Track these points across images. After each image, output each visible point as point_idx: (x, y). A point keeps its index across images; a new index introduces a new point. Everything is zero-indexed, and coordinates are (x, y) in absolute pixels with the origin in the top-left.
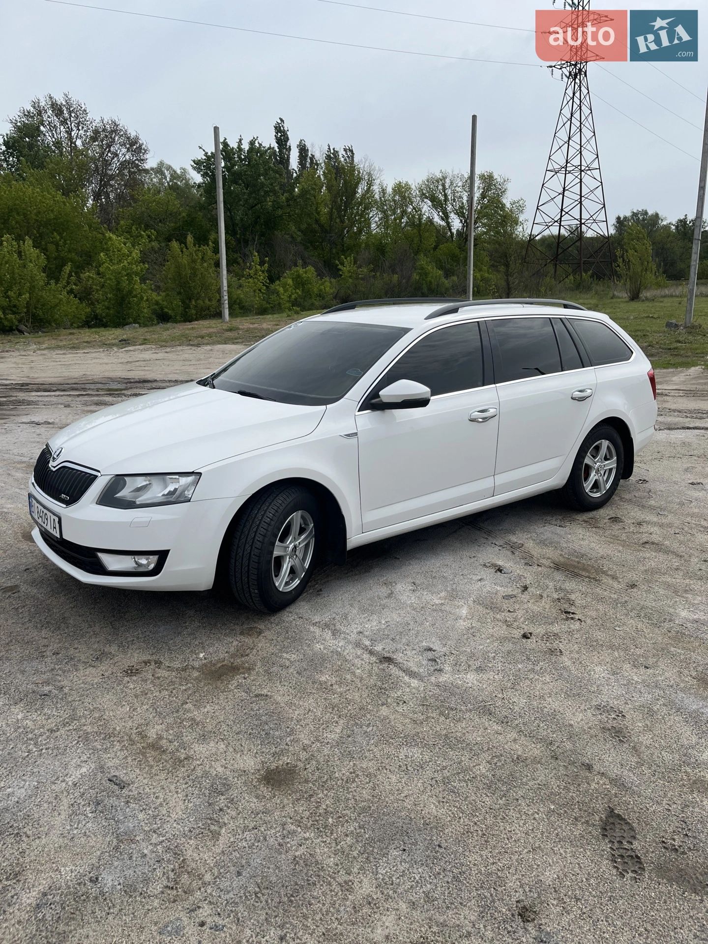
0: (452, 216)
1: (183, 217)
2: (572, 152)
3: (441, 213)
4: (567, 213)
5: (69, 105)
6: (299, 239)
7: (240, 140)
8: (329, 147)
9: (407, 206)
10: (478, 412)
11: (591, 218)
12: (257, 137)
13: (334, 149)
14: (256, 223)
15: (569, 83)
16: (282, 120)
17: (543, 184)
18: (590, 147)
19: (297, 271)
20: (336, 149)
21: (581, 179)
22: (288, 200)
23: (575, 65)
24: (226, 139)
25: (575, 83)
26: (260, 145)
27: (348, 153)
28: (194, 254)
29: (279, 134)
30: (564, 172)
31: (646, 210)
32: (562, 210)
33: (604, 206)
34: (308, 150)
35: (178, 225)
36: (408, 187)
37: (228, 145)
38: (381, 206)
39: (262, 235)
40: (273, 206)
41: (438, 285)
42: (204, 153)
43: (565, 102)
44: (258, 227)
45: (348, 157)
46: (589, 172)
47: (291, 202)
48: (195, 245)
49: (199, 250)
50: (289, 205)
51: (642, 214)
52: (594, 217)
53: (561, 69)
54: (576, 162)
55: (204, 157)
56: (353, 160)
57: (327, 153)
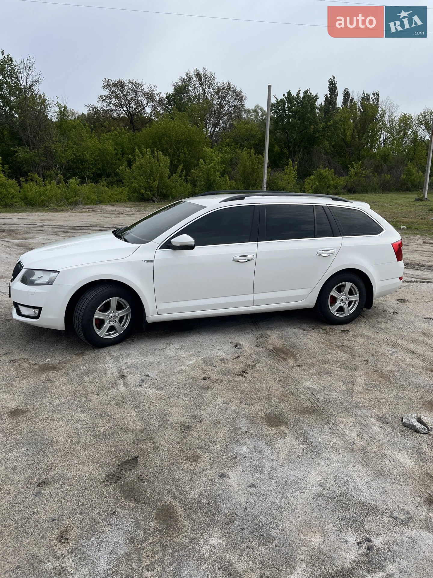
1: (260, 138)
5: (205, 74)
6: (329, 152)
7: (299, 91)
8: (364, 92)
9: (408, 130)
10: (239, 256)
12: (310, 89)
13: (367, 94)
14: (302, 141)
16: (334, 77)
19: (320, 171)
20: (368, 94)
22: (324, 127)
24: (290, 91)
26: (311, 93)
27: (375, 96)
28: (254, 160)
29: (331, 86)
34: (350, 95)
35: (256, 142)
36: (410, 118)
37: (291, 95)
38: (389, 130)
39: (306, 148)
40: (314, 131)
42: (276, 99)
44: (303, 144)
45: (375, 99)
47: (326, 129)
48: (255, 154)
49: (257, 158)
50: (323, 131)
55: (275, 102)
56: (378, 101)
57: (362, 96)
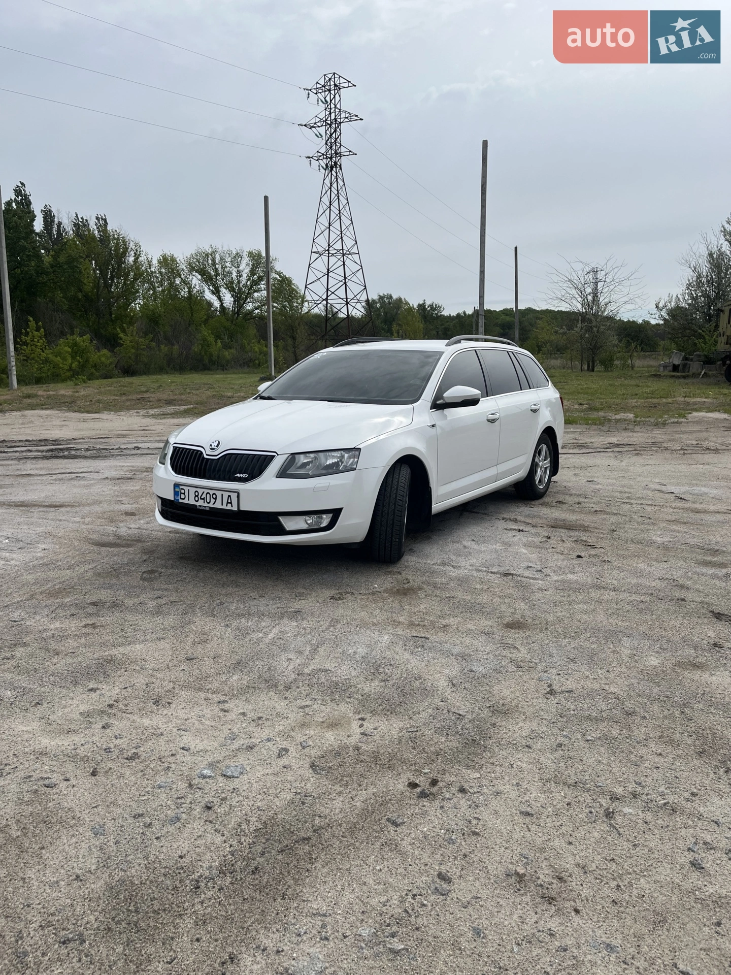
0: (223, 290)
2: (333, 236)
3: (211, 287)
4: (333, 293)
6: (65, 307)
8: (77, 215)
9: (174, 278)
11: (355, 298)
13: (83, 217)
15: (327, 174)
16: (22, 183)
17: (310, 265)
18: (348, 233)
19: (74, 339)
20: (85, 218)
21: (344, 262)
22: (52, 266)
23: (331, 158)
25: (332, 174)
27: (101, 222)
29: (20, 197)
30: (327, 255)
31: (391, 295)
32: (328, 290)
33: (365, 288)
34: (54, 216)
36: (173, 260)
38: (147, 277)
41: (218, 357)
43: (324, 192)
45: (100, 225)
46: (350, 256)
47: (56, 269)
51: (387, 298)
52: (358, 297)
53: (317, 160)
54: (338, 246)
56: (106, 229)
57: (74, 221)
